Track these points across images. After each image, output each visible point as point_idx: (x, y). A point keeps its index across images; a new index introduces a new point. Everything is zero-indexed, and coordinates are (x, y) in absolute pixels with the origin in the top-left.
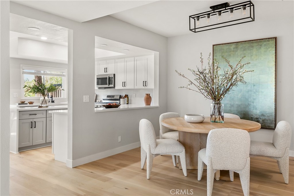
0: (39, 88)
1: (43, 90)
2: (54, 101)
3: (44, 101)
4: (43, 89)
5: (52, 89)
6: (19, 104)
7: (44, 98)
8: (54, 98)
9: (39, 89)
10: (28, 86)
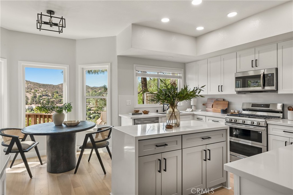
3: (173, 116)
6: (133, 114)
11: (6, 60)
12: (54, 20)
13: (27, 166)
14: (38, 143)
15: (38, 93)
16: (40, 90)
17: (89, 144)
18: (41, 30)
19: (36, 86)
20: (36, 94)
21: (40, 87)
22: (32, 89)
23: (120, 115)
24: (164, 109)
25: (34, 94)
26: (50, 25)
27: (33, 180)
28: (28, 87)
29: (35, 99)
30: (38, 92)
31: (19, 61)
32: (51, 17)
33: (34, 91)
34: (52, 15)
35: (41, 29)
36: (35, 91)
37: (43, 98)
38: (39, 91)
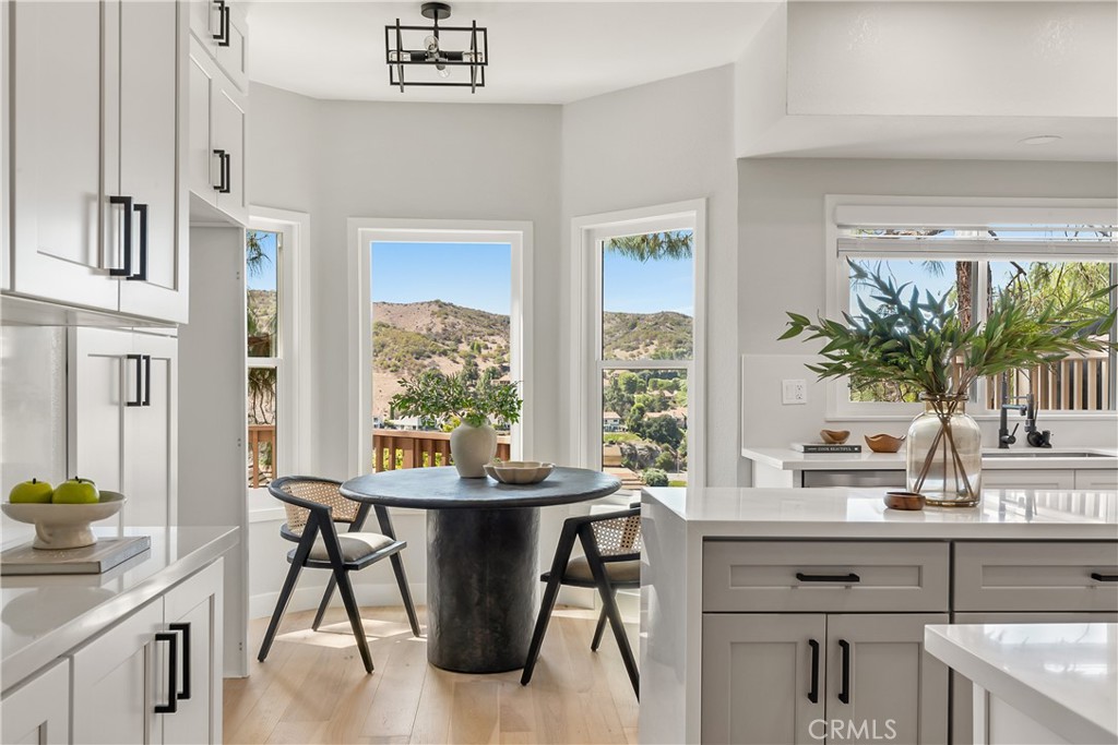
0: (897, 337)
1: (934, 351)
2: (1046, 434)
3: (945, 452)
4: (930, 343)
5: (1010, 339)
6: (808, 450)
7: (945, 421)
8: (1040, 414)
9: (886, 346)
10: (814, 322)
11: (307, 216)
12: (450, 42)
13: (358, 631)
14: (404, 546)
15: (485, 359)
16: (494, 343)
17: (577, 563)
18: (405, 87)
19: (478, 328)
20: (476, 365)
21: (491, 331)
22: (461, 342)
23: (746, 453)
24: (1003, 431)
25: (469, 363)
26: (434, 66)
27: (374, 680)
28: (445, 330)
29: (474, 386)
30: (484, 352)
31: (349, 219)
32: (436, 29)
33: (468, 349)
34: (441, 23)
35: (405, 84)
36: (472, 348)
37: (502, 379)
38: (486, 347)
